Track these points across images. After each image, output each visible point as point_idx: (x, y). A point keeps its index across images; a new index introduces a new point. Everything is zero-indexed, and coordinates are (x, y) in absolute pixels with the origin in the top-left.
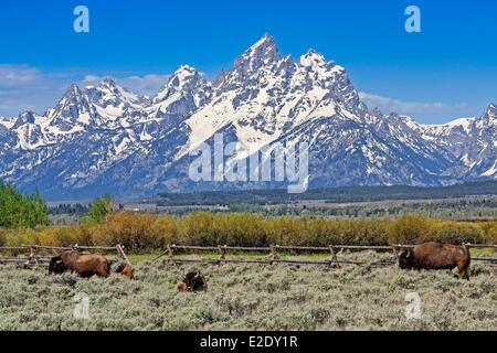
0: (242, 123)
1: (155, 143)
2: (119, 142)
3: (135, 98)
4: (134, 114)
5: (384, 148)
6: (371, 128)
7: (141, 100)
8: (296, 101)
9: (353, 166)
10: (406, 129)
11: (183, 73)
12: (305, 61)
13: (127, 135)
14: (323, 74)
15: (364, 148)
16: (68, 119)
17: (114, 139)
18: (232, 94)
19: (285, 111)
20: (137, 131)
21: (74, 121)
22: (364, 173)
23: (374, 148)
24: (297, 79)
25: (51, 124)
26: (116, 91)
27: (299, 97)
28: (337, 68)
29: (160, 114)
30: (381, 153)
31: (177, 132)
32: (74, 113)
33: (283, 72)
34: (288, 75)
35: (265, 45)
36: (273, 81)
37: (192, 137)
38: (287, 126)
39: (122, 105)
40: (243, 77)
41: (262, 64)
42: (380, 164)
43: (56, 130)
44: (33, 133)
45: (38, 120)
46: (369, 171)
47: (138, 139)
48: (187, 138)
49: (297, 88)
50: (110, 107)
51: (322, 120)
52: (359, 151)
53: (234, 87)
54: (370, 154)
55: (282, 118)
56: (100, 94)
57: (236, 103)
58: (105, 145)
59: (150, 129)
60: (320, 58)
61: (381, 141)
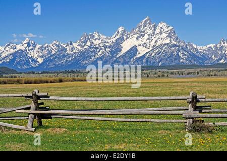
0: (139, 45)
1: (111, 52)
2: (99, 51)
3: (105, 37)
4: (104, 42)
5: (186, 53)
6: (182, 47)
7: (107, 38)
8: (157, 38)
9: (175, 59)
10: (193, 48)
11: (121, 29)
12: (160, 25)
13: (102, 49)
14: (166, 29)
15: (179, 53)
16: (83, 44)
17: (98, 50)
18: (136, 36)
19: (153, 41)
20: (105, 48)
21: (85, 45)
22: (180, 61)
23: (183, 53)
24: (157, 31)
25: (78, 45)
26: (99, 35)
27: (158, 37)
28: (171, 28)
29: (113, 42)
30: (185, 55)
31: (118, 48)
32: (85, 42)
33: (153, 28)
34: (154, 30)
35: (147, 20)
36: (149, 31)
37: (123, 49)
38: (154, 46)
39: (101, 40)
40: (140, 30)
41: (146, 26)
42: (185, 59)
43: (79, 47)
44: (72, 48)
45: (74, 44)
46: (181, 61)
47: (105, 51)
48: (121, 50)
49: (157, 34)
50: (97, 40)
51: (166, 44)
52: (178, 54)
53: (137, 33)
54: (181, 55)
55: (153, 44)
56: (94, 36)
57: (137, 39)
58: (95, 52)
59: (110, 47)
60: (165, 24)
61: (185, 51)
